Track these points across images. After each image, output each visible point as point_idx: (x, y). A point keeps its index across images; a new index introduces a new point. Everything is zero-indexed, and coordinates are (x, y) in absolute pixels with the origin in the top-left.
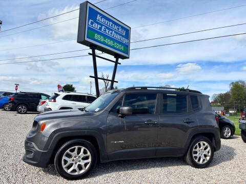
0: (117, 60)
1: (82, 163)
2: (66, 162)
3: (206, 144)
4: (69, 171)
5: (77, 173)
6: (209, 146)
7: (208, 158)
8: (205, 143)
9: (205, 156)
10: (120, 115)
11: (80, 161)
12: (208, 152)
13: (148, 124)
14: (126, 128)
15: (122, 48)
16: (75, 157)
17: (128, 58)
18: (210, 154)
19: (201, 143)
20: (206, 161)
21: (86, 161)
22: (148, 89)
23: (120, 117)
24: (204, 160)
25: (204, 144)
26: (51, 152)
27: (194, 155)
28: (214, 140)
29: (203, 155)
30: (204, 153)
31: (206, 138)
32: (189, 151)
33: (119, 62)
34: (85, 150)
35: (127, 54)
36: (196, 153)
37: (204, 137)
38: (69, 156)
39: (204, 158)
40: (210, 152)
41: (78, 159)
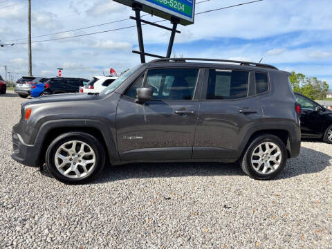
0: (175, 27)
1: (84, 164)
2: (60, 161)
3: (275, 146)
4: (65, 173)
5: (76, 177)
6: (278, 149)
7: (276, 167)
8: (272, 144)
9: (272, 163)
10: (137, 100)
11: (80, 161)
12: (277, 158)
13: (181, 114)
14: (145, 119)
15: (182, 7)
16: (73, 155)
17: (193, 23)
18: (279, 161)
19: (267, 144)
20: (272, 171)
21: (88, 162)
22: (187, 61)
23: (137, 102)
24: (269, 169)
25: (271, 147)
26: (39, 147)
27: (253, 162)
28: (288, 142)
29: (268, 162)
30: (270, 159)
31: (276, 137)
32: (245, 155)
33: (177, 29)
34: (85, 147)
35: (191, 17)
36: (258, 158)
37: (271, 136)
38: (64, 153)
39: (269, 166)
40: (280, 158)
41: (78, 158)
